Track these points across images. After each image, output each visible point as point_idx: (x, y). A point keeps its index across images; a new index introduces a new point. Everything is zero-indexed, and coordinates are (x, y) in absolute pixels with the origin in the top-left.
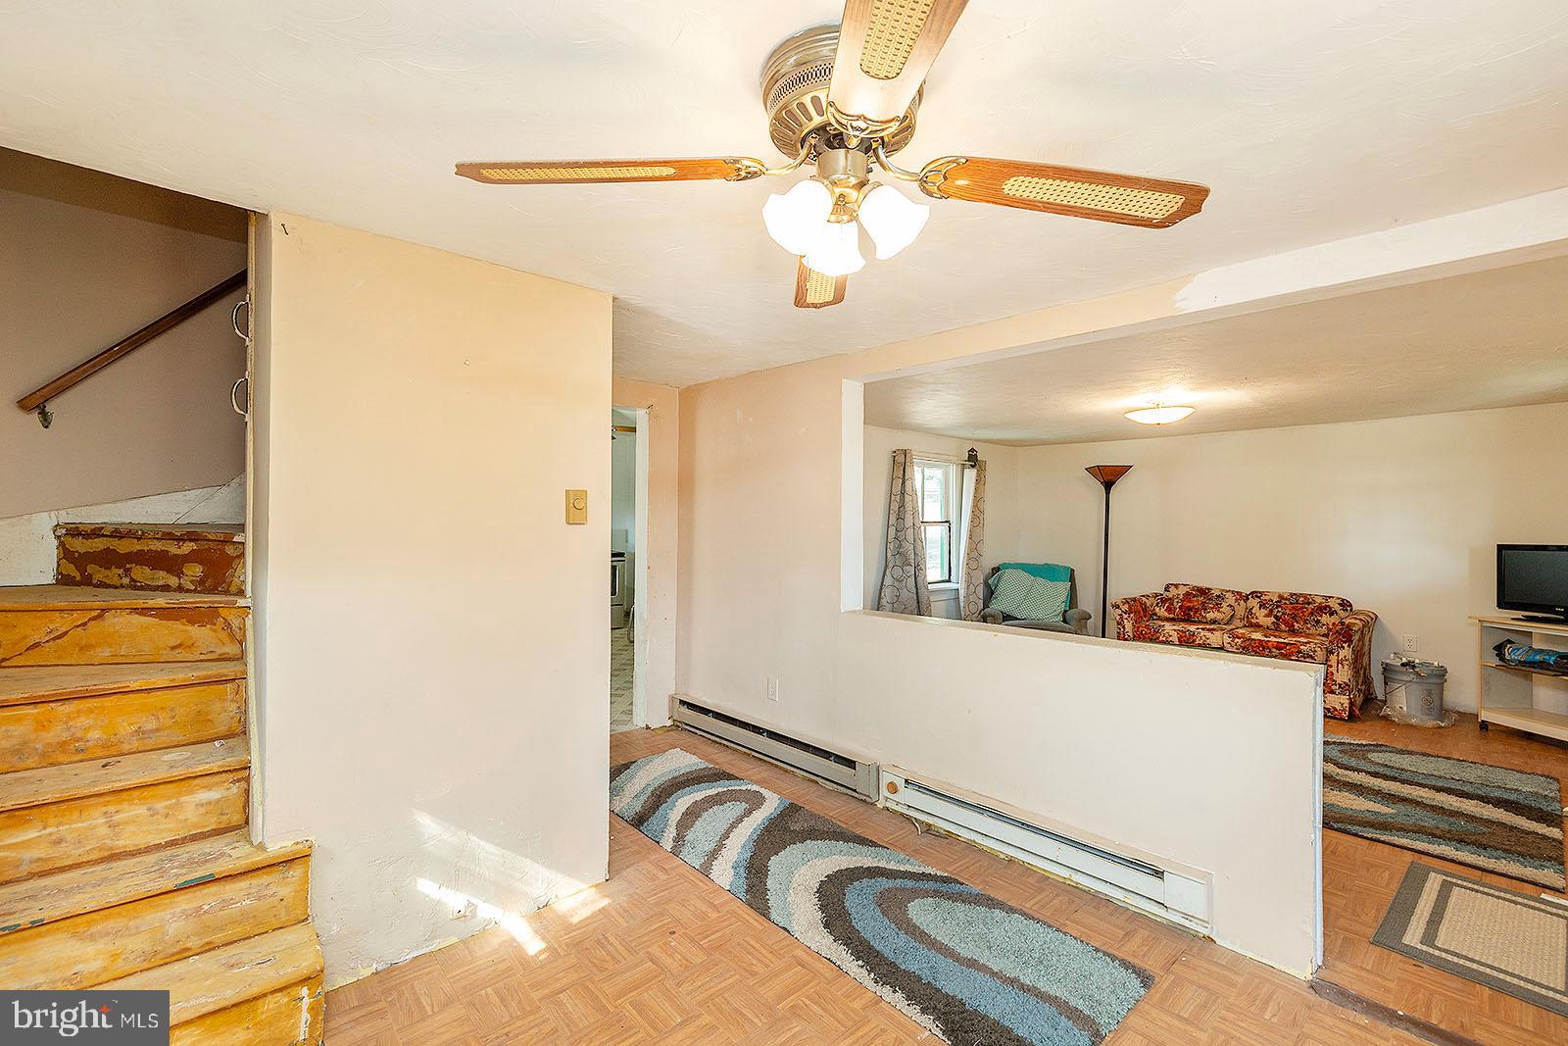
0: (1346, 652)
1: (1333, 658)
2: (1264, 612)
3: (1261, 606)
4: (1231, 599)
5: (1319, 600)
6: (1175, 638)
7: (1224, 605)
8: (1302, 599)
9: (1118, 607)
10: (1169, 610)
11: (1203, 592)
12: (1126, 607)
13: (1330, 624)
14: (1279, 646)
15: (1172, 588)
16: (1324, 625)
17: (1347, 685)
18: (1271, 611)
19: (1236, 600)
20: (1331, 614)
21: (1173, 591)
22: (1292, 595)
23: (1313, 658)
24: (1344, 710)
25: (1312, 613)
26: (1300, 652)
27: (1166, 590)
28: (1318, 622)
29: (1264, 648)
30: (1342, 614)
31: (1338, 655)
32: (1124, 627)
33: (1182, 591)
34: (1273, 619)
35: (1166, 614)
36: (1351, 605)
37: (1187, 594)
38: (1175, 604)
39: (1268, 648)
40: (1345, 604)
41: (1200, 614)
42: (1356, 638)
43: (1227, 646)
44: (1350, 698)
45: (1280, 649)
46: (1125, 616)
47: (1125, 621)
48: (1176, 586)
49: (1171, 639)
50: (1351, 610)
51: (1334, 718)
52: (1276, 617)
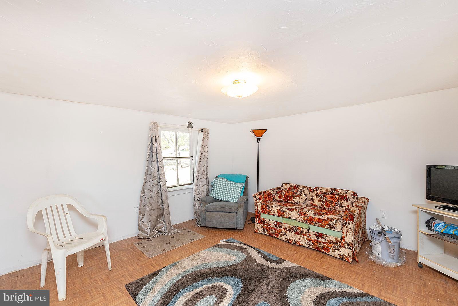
0: (351, 226)
1: (345, 229)
2: (318, 199)
3: (317, 195)
4: (306, 191)
5: (343, 192)
6: (276, 213)
7: (303, 194)
8: (335, 192)
9: (255, 197)
10: (280, 197)
11: (296, 187)
12: (258, 197)
13: (347, 206)
14: (320, 221)
15: (284, 186)
16: (343, 206)
17: (351, 244)
18: (321, 198)
19: (309, 192)
20: (347, 201)
21: (285, 187)
22: (332, 189)
23: (335, 228)
24: (350, 258)
25: (338, 200)
26: (329, 225)
27: (282, 186)
28: (341, 205)
29: (313, 221)
30: (353, 200)
31: (347, 228)
32: (257, 207)
33: (288, 186)
34: (321, 203)
35: (279, 199)
36: (357, 195)
37: (290, 188)
38: (283, 194)
39: (315, 221)
40: (354, 195)
41: (292, 199)
42: (355, 218)
43: (298, 219)
44: (353, 251)
45: (320, 222)
46: (258, 201)
47: (258, 204)
48: (286, 184)
49: (275, 213)
50: (357, 198)
51: (345, 261)
52: (323, 202)
